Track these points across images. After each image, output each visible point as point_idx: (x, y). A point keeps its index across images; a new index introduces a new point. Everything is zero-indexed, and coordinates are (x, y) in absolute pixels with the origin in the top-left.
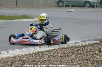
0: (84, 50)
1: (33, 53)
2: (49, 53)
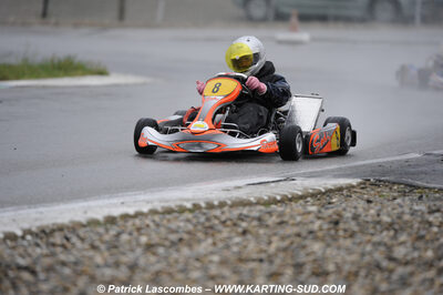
0: (267, 217)
1: (27, 232)
2: (101, 230)
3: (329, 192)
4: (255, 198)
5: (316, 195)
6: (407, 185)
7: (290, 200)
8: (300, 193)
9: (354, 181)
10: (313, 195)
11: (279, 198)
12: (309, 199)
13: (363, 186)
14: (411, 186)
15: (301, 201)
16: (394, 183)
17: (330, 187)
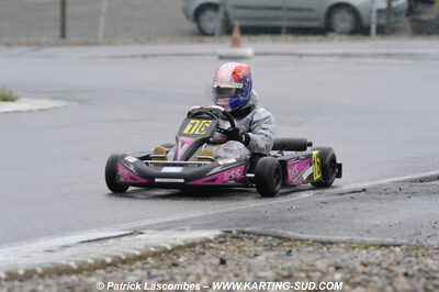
3: (177, 250)
4: (76, 262)
5: (160, 254)
6: (276, 237)
7: (124, 262)
8: (138, 253)
9: (210, 234)
10: (154, 255)
11: (109, 260)
12: (149, 260)
13: (221, 240)
14: (281, 238)
15: (139, 263)
16: (260, 235)
17: (179, 242)
